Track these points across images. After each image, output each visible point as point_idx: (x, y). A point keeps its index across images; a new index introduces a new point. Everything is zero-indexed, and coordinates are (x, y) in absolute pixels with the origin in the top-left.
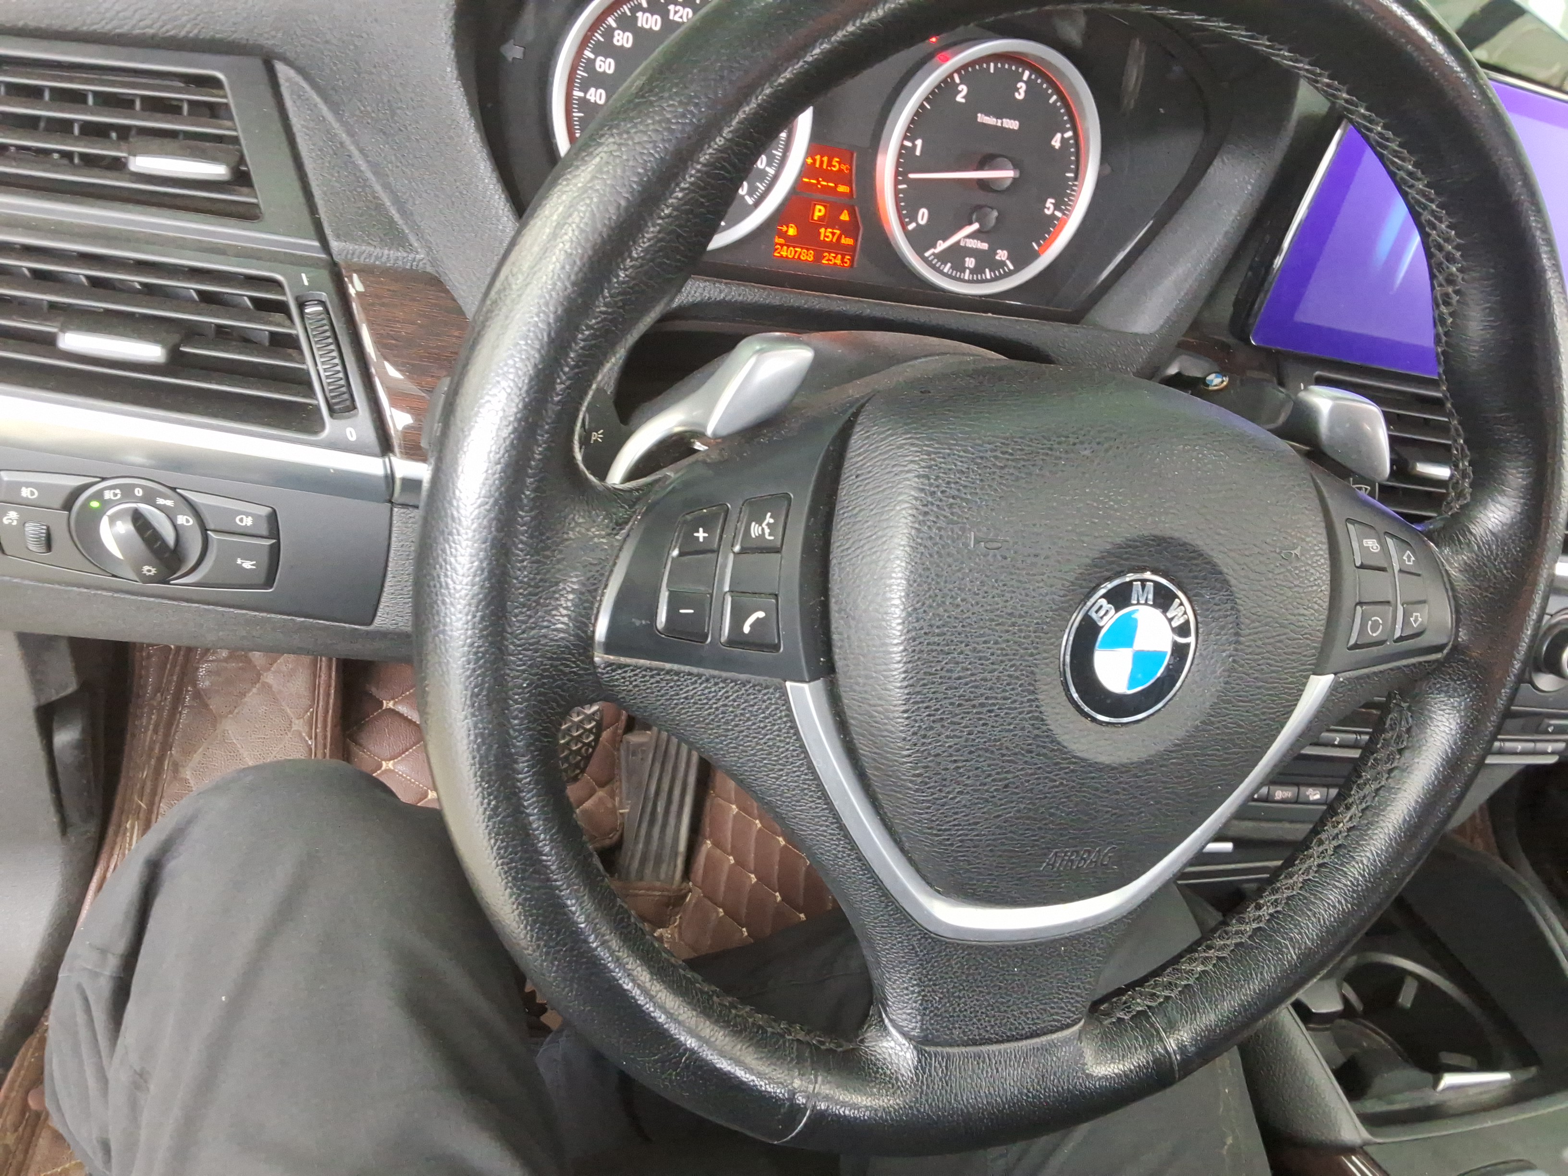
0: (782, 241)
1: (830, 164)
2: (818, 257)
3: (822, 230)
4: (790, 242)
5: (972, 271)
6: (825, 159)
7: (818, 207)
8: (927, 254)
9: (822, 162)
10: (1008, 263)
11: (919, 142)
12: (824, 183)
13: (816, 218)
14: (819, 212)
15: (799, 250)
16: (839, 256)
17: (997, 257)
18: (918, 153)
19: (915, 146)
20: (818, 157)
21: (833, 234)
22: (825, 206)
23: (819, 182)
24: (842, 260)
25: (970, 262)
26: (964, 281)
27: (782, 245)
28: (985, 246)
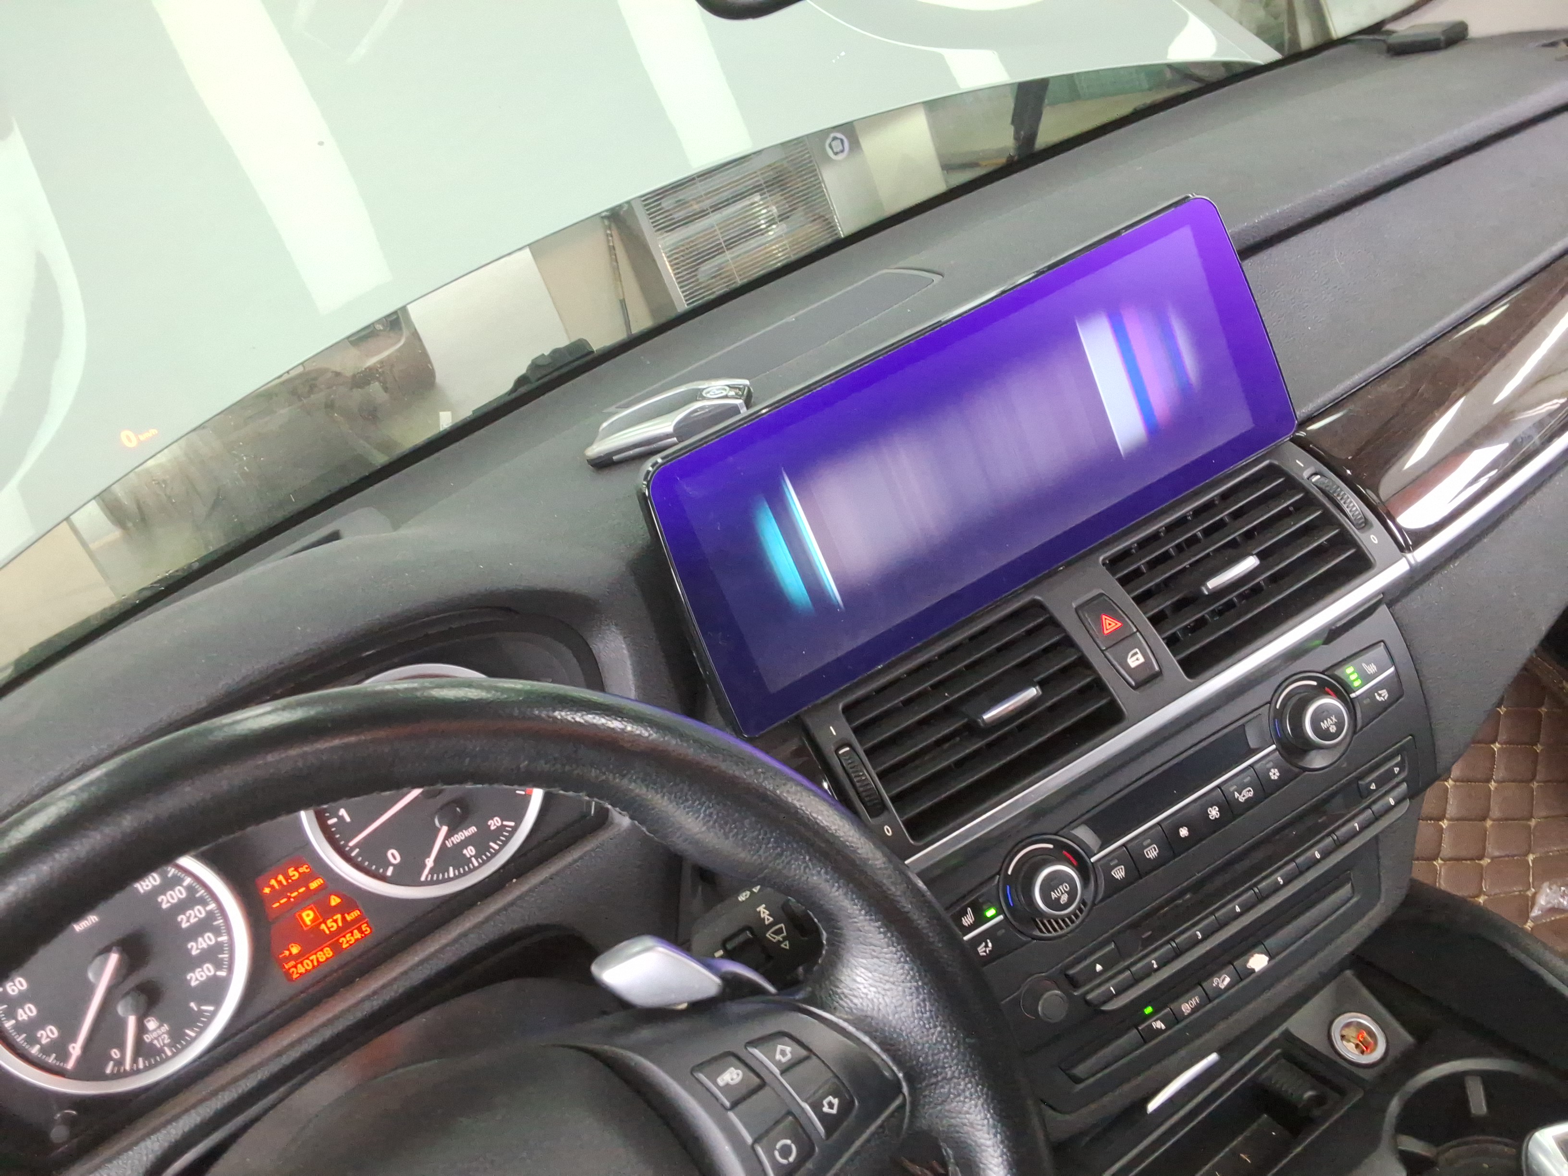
0: (292, 963)
1: (287, 877)
2: (336, 947)
3: (323, 926)
4: (299, 958)
5: (476, 857)
6: (281, 878)
7: (304, 915)
8: (423, 878)
9: (279, 883)
10: (505, 823)
11: (342, 812)
12: (295, 894)
13: (308, 923)
14: (308, 916)
15: (313, 957)
16: (356, 932)
17: (493, 828)
18: (348, 819)
19: (341, 818)
20: (273, 882)
21: (336, 921)
22: (311, 909)
23: (289, 898)
24: (361, 932)
25: (470, 851)
26: (475, 868)
27: (295, 967)
28: (473, 829)
